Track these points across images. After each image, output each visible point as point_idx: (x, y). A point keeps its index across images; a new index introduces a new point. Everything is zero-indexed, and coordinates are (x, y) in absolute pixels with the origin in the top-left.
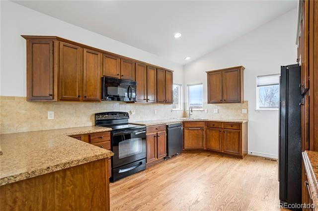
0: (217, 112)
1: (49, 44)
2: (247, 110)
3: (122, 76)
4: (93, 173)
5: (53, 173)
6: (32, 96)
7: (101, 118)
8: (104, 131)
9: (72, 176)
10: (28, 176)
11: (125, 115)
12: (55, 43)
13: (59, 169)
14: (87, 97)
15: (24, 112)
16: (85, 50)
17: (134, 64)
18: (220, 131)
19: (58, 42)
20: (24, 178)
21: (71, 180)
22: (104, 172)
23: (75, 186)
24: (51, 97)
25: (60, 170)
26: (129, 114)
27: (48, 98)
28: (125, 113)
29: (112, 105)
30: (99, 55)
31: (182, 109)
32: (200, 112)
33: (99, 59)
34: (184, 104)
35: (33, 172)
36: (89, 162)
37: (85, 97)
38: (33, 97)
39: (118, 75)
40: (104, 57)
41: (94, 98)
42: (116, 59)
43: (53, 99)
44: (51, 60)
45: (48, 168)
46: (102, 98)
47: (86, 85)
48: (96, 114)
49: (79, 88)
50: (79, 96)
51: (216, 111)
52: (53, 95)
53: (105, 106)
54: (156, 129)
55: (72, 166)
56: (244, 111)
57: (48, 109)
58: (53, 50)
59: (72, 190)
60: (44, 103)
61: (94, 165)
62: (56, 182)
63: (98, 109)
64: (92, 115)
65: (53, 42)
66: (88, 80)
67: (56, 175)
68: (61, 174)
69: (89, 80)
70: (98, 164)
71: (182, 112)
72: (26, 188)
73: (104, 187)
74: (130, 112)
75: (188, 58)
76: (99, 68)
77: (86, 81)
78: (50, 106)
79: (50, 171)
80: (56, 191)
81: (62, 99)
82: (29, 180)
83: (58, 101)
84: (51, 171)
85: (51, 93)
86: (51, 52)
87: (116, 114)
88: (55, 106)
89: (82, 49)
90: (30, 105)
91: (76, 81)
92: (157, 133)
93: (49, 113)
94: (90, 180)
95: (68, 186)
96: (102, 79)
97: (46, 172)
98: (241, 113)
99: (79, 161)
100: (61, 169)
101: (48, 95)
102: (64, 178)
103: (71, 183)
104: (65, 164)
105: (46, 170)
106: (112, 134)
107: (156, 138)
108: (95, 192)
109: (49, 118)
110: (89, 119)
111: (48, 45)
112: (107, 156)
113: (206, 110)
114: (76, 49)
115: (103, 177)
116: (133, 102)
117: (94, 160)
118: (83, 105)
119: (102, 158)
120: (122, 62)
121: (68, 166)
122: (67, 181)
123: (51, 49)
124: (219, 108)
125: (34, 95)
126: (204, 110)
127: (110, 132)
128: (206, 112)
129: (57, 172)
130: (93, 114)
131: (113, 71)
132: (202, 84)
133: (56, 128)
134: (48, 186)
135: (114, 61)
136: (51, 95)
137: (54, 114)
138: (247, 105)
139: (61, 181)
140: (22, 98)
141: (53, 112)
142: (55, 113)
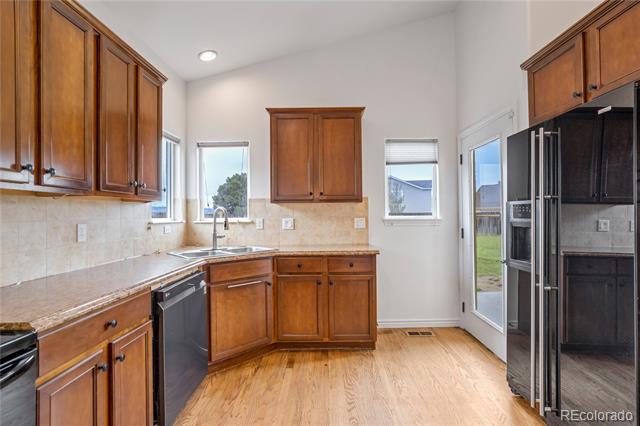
0: (290, 225)
2: (367, 221)
18: (319, 283)
31: (181, 218)
32: (240, 228)
34: (187, 202)
51: (286, 223)
56: (360, 223)
71: (181, 228)
75: (208, 57)
92: (109, 346)
98: (353, 226)
107: (102, 377)
113: (258, 221)
124: (297, 214)
126: (252, 223)
128: (259, 225)
132: (246, 144)
138: (367, 208)
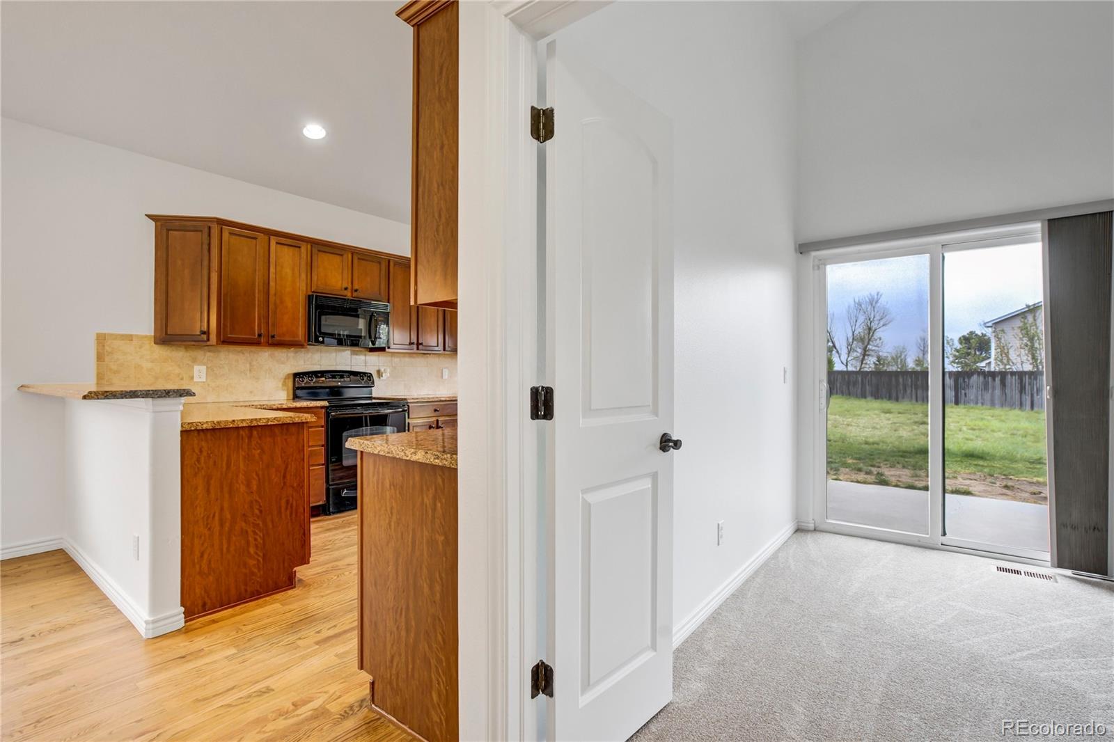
1: (201, 231)
3: (356, 291)
4: (286, 440)
5: (238, 428)
6: (166, 334)
7: (305, 382)
8: (311, 405)
9: (260, 438)
10: (213, 425)
11: (365, 378)
12: (212, 231)
13: (245, 425)
14: (277, 338)
15: (149, 365)
16: (273, 240)
17: (384, 264)
19: (220, 226)
20: (209, 426)
21: (257, 442)
22: (301, 441)
23: (263, 451)
24: (205, 337)
25: (246, 427)
26: (375, 376)
27: (200, 338)
28: (364, 373)
29: (334, 354)
30: (303, 249)
33: (304, 255)
35: (218, 422)
36: (280, 423)
37: (273, 337)
38: (167, 336)
39: (346, 289)
40: (315, 251)
41: (291, 339)
42: (342, 255)
43: (208, 340)
44: (206, 263)
45: (234, 421)
46: (309, 340)
47: (275, 312)
48: (296, 375)
49: (259, 319)
50: (260, 335)
52: (207, 333)
53: (317, 356)
54: (436, 410)
55: (260, 424)
57: (194, 361)
58: (209, 245)
59: (259, 454)
60: (187, 348)
61: (287, 429)
62: (241, 441)
63: (301, 362)
64: (287, 377)
65: (210, 227)
66: (278, 302)
67: (241, 432)
68: (247, 431)
69: (282, 302)
70: (293, 429)
72: (211, 440)
73: (302, 462)
74: (379, 372)
76: (303, 276)
77: (275, 304)
78: (199, 354)
79: (235, 425)
80: (240, 450)
81: (227, 340)
82: (214, 430)
83: (217, 344)
84: (237, 426)
85: (205, 329)
86: (205, 247)
87: (342, 377)
88: (209, 354)
89: (267, 238)
90: (161, 351)
91: (254, 305)
92: (437, 421)
93: (196, 368)
94: (282, 448)
95: (254, 449)
96: (310, 298)
97: (231, 426)
99: (268, 419)
100: (247, 425)
101: (199, 333)
102: (250, 437)
103: (258, 446)
104: (252, 421)
105: (231, 422)
106: (328, 414)
108: (289, 466)
109: (195, 380)
110: (280, 385)
111: (200, 233)
112: (306, 419)
114: (255, 239)
115: (301, 448)
116: (382, 349)
117: (288, 422)
118: (267, 354)
119: (300, 421)
120: (356, 261)
121: (254, 424)
122: (253, 443)
123: (206, 242)
125: (168, 333)
127: (323, 410)
129: (243, 428)
130: (289, 375)
131: (335, 279)
133: (209, 400)
134: (233, 444)
135: (337, 259)
136: (204, 333)
137: (207, 372)
139: (247, 441)
140: (146, 337)
141: (205, 367)
142: (207, 368)
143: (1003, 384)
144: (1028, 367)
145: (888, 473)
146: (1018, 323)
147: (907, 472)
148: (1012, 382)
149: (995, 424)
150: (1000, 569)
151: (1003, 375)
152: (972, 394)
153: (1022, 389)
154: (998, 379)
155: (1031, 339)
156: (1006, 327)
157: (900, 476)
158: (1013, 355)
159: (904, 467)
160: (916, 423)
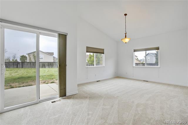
143: (30, 64)
144: (34, 61)
145: (13, 85)
146: (32, 54)
147: (18, 84)
148: (32, 64)
149: (30, 71)
150: (52, 102)
151: (30, 62)
152: (25, 66)
153: (33, 65)
154: (29, 63)
155: (34, 57)
156: (30, 54)
157: (16, 85)
158: (32, 59)
159: (16, 82)
160: (15, 72)
